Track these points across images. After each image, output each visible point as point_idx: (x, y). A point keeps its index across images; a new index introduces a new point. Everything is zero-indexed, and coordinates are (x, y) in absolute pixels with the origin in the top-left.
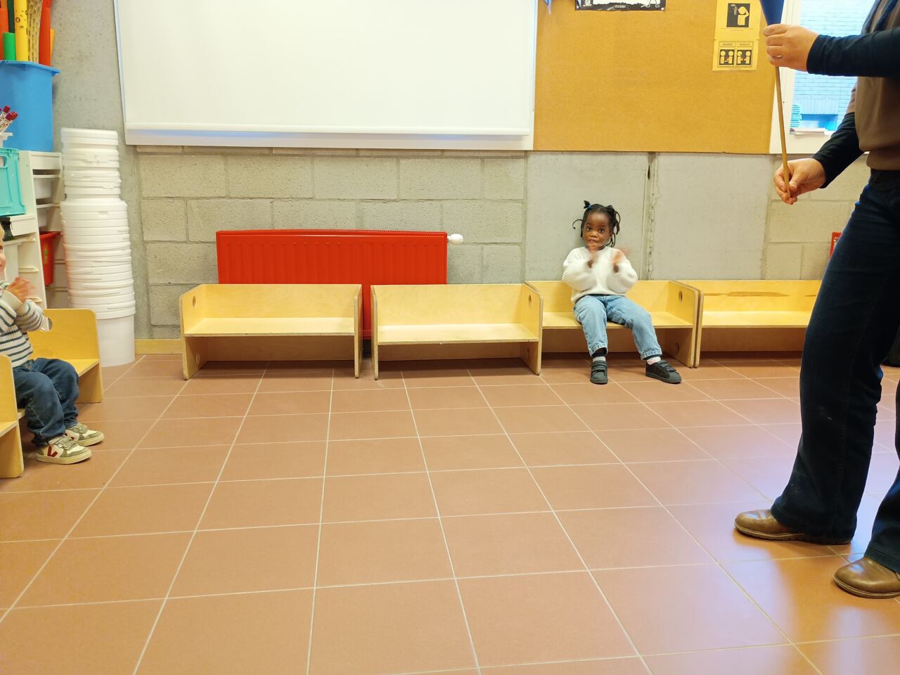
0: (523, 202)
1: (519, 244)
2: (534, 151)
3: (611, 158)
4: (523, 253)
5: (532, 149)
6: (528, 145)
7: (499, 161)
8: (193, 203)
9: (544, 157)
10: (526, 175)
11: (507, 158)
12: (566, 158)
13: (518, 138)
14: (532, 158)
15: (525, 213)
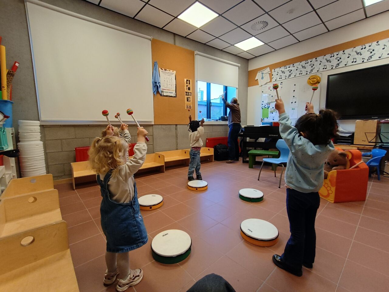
0: (153, 135)
1: (152, 145)
2: (155, 125)
3: (169, 126)
4: (153, 147)
5: (154, 124)
6: (153, 123)
7: (147, 127)
8: (64, 140)
9: (156, 126)
10: (153, 130)
11: (148, 126)
12: (160, 126)
13: (151, 122)
14: (154, 126)
15: (153, 138)
